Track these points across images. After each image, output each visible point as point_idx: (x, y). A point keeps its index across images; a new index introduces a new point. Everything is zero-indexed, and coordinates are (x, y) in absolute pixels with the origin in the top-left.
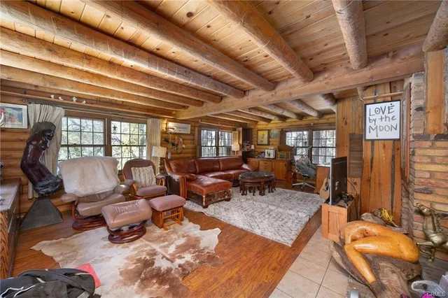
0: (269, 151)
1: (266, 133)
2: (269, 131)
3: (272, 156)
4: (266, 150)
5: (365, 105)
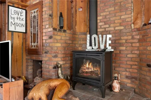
5: (9, 6)
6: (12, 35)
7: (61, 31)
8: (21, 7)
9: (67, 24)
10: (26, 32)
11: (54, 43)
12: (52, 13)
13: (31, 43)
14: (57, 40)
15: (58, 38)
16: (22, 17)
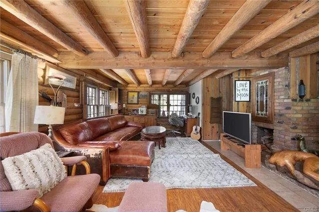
0: (142, 109)
1: (136, 95)
2: (138, 92)
3: (144, 113)
4: (139, 109)
5: (235, 81)
6: (238, 104)
7: (303, 101)
8: (245, 79)
9: (310, 91)
10: (250, 101)
11: (293, 114)
12: (289, 83)
13: (258, 111)
14: (296, 110)
15: (299, 108)
16: (246, 88)
